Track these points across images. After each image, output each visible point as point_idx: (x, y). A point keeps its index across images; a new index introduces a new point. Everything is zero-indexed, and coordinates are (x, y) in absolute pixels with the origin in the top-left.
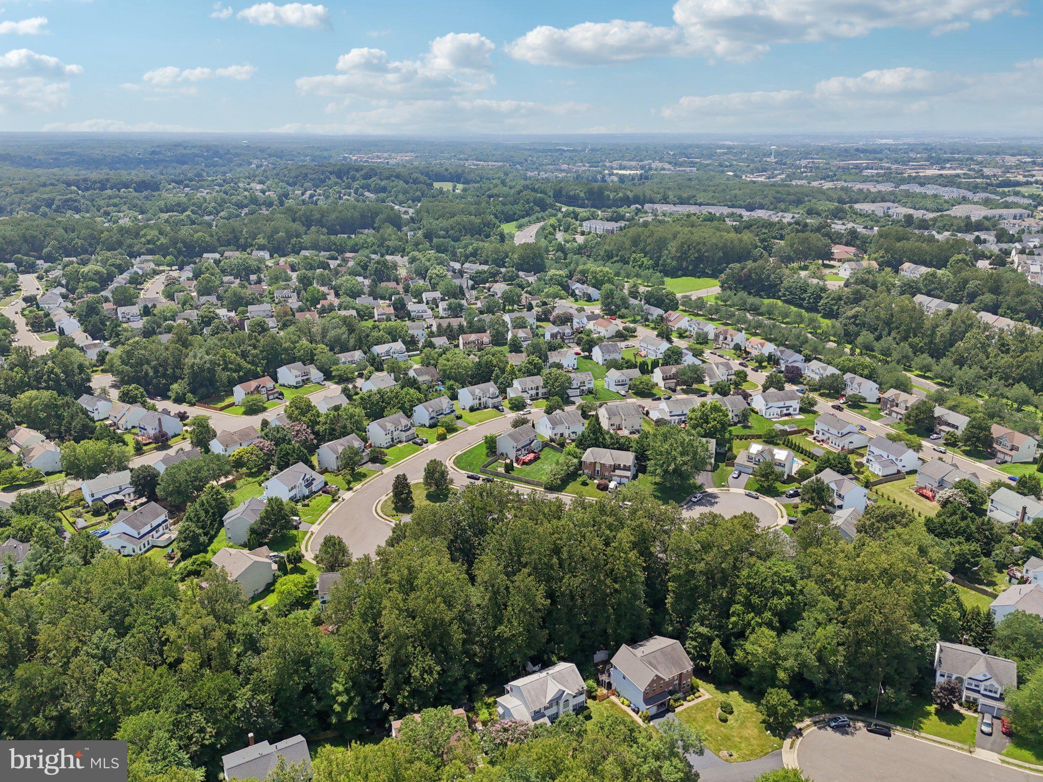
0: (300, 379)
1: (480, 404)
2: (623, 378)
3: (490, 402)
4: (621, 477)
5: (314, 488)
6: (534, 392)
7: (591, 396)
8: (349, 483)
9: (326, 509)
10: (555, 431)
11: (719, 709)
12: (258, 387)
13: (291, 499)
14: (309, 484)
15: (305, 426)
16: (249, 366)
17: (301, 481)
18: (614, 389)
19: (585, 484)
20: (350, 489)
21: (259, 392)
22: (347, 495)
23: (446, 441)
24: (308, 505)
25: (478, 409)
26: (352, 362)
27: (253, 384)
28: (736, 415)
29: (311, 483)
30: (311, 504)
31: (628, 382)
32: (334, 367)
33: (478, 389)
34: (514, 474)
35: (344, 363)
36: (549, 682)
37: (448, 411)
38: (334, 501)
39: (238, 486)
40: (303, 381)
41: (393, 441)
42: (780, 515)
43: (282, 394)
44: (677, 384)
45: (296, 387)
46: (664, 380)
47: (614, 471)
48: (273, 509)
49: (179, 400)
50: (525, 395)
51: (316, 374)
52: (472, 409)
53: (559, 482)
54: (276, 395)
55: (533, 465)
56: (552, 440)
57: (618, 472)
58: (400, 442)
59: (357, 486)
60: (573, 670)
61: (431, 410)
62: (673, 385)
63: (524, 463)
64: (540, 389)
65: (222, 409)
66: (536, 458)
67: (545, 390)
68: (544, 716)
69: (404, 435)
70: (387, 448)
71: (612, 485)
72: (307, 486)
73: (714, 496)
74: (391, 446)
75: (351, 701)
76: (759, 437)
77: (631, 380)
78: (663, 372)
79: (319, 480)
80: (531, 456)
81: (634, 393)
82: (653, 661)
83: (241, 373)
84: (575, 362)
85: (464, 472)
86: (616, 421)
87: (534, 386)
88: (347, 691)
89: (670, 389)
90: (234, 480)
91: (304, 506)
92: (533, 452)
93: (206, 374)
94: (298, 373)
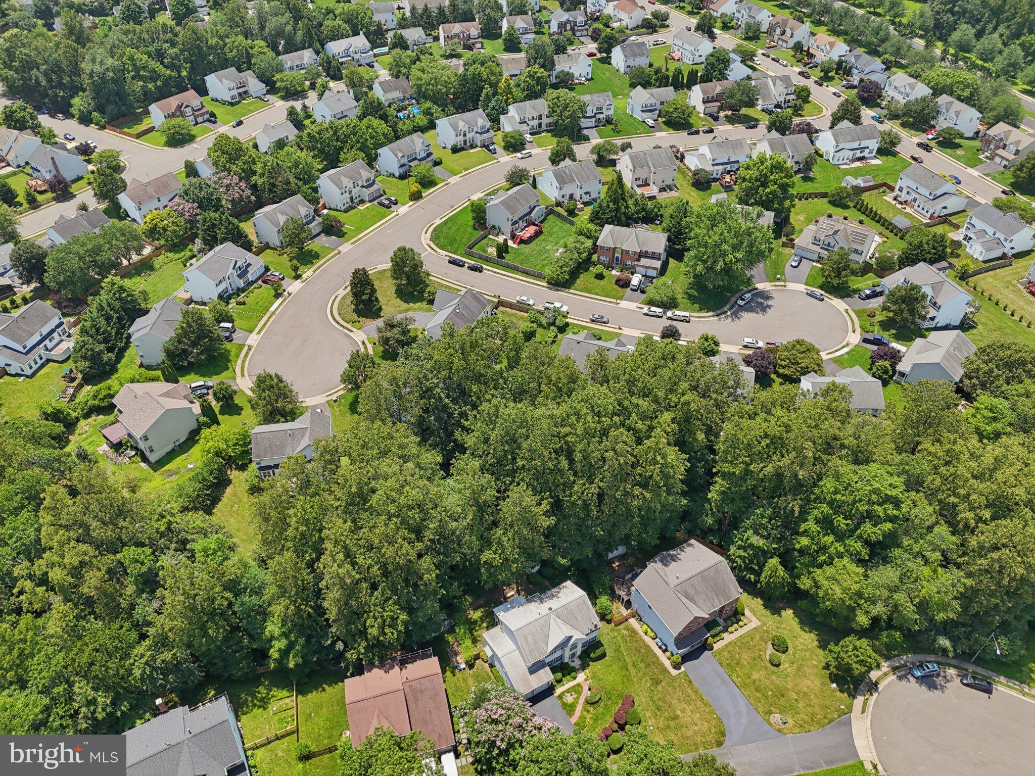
0: (235, 92)
1: (465, 142)
2: (653, 101)
3: (479, 139)
4: (647, 268)
5: (251, 277)
6: (535, 123)
7: (610, 127)
8: (296, 269)
9: (267, 309)
10: (563, 192)
11: (770, 645)
12: (179, 107)
13: (220, 297)
14: (243, 273)
15: (236, 179)
16: (168, 72)
17: (231, 270)
18: (639, 116)
19: (600, 277)
20: (298, 277)
21: (183, 115)
22: (293, 287)
23: (421, 201)
24: (244, 303)
25: (462, 149)
26: (300, 67)
27: (173, 102)
28: (796, 163)
29: (246, 272)
30: (247, 300)
31: (658, 107)
32: (278, 76)
33: (462, 121)
34: (509, 258)
35: (291, 68)
36: (552, 622)
37: (423, 155)
38: (278, 295)
39: (156, 266)
40: (240, 94)
41: (352, 200)
42: (850, 329)
43: (213, 115)
44: (721, 108)
45: (232, 104)
46: (704, 102)
47: (638, 260)
48: (190, 326)
49: (85, 120)
50: (524, 128)
51: (255, 86)
52: (455, 150)
53: (567, 277)
54: (207, 116)
55: (533, 245)
56: (559, 204)
57: (644, 261)
58: (362, 202)
59: (308, 273)
60: (584, 602)
61: (400, 155)
62: (716, 109)
63: (522, 241)
64: (544, 117)
65: (139, 136)
66: (538, 234)
67: (550, 120)
68: (544, 666)
69: (366, 193)
70: (346, 211)
71: (635, 280)
72: (240, 276)
73: (766, 296)
74: (351, 208)
75: (291, 646)
76: (824, 195)
77: (662, 103)
78: (704, 92)
79: (257, 263)
80: (532, 230)
81: (665, 123)
82: (691, 592)
83: (159, 83)
84: (590, 70)
85: (444, 253)
86: (642, 174)
87: (536, 115)
88: (285, 635)
89: (711, 115)
90: (150, 257)
91: (239, 303)
92: (534, 224)
93: (113, 87)
94: (232, 85)
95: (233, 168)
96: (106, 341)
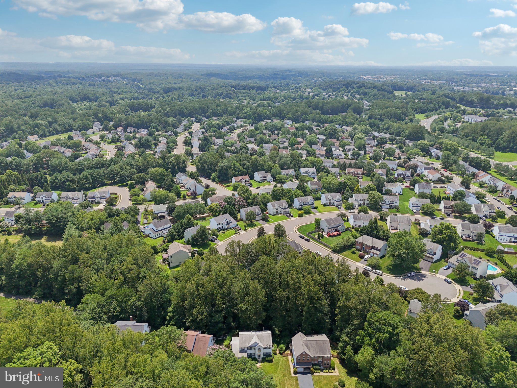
0: (262, 179)
1: (330, 203)
2: (418, 203)
3: (336, 203)
4: (374, 253)
5: (230, 226)
6: (362, 202)
7: (395, 209)
8: (245, 227)
9: (230, 236)
10: (356, 223)
12: (241, 179)
13: (218, 229)
14: (228, 224)
15: (243, 199)
16: (244, 170)
17: (224, 221)
18: (411, 208)
19: (354, 253)
20: (245, 230)
21: (242, 182)
22: (242, 232)
23: (302, 218)
24: (224, 233)
25: (328, 205)
26: (287, 174)
27: (240, 178)
28: (475, 236)
29: (229, 224)
30: (226, 233)
31: (421, 205)
32: (278, 176)
33: (330, 196)
34: (322, 240)
35: (284, 174)
36: (254, 337)
37: (310, 203)
38: (236, 233)
39: (206, 219)
40: (263, 180)
41: (277, 213)
42: (457, 296)
43: (252, 184)
44: (453, 212)
45: (259, 182)
46: (444, 208)
47: (371, 250)
48: (201, 231)
49: (213, 181)
50: (357, 203)
51: (269, 177)
52: (325, 205)
53: (338, 249)
54: (249, 184)
55: (335, 238)
56: (353, 228)
57: (373, 251)
58: (281, 214)
59: (249, 229)
60: (269, 336)
61: (300, 201)
62: (450, 212)
63: (330, 236)
64: (366, 201)
65: (226, 187)
66: (338, 235)
67: (368, 202)
68: (246, 352)
69: (283, 211)
70: (273, 215)
71: (366, 256)
72: (227, 225)
73: (424, 276)
74: (276, 215)
76: (483, 251)
77: (422, 204)
78: (444, 204)
79: (234, 223)
80: (336, 233)
81: (422, 213)
82: (309, 345)
83: (240, 173)
84: (401, 191)
85: (299, 233)
86: (395, 224)
87: (362, 199)
89: (447, 214)
90: (206, 216)
91: (222, 233)
92: (338, 231)
93: (224, 171)
94: (261, 176)
95: (243, 195)
96: (178, 232)
